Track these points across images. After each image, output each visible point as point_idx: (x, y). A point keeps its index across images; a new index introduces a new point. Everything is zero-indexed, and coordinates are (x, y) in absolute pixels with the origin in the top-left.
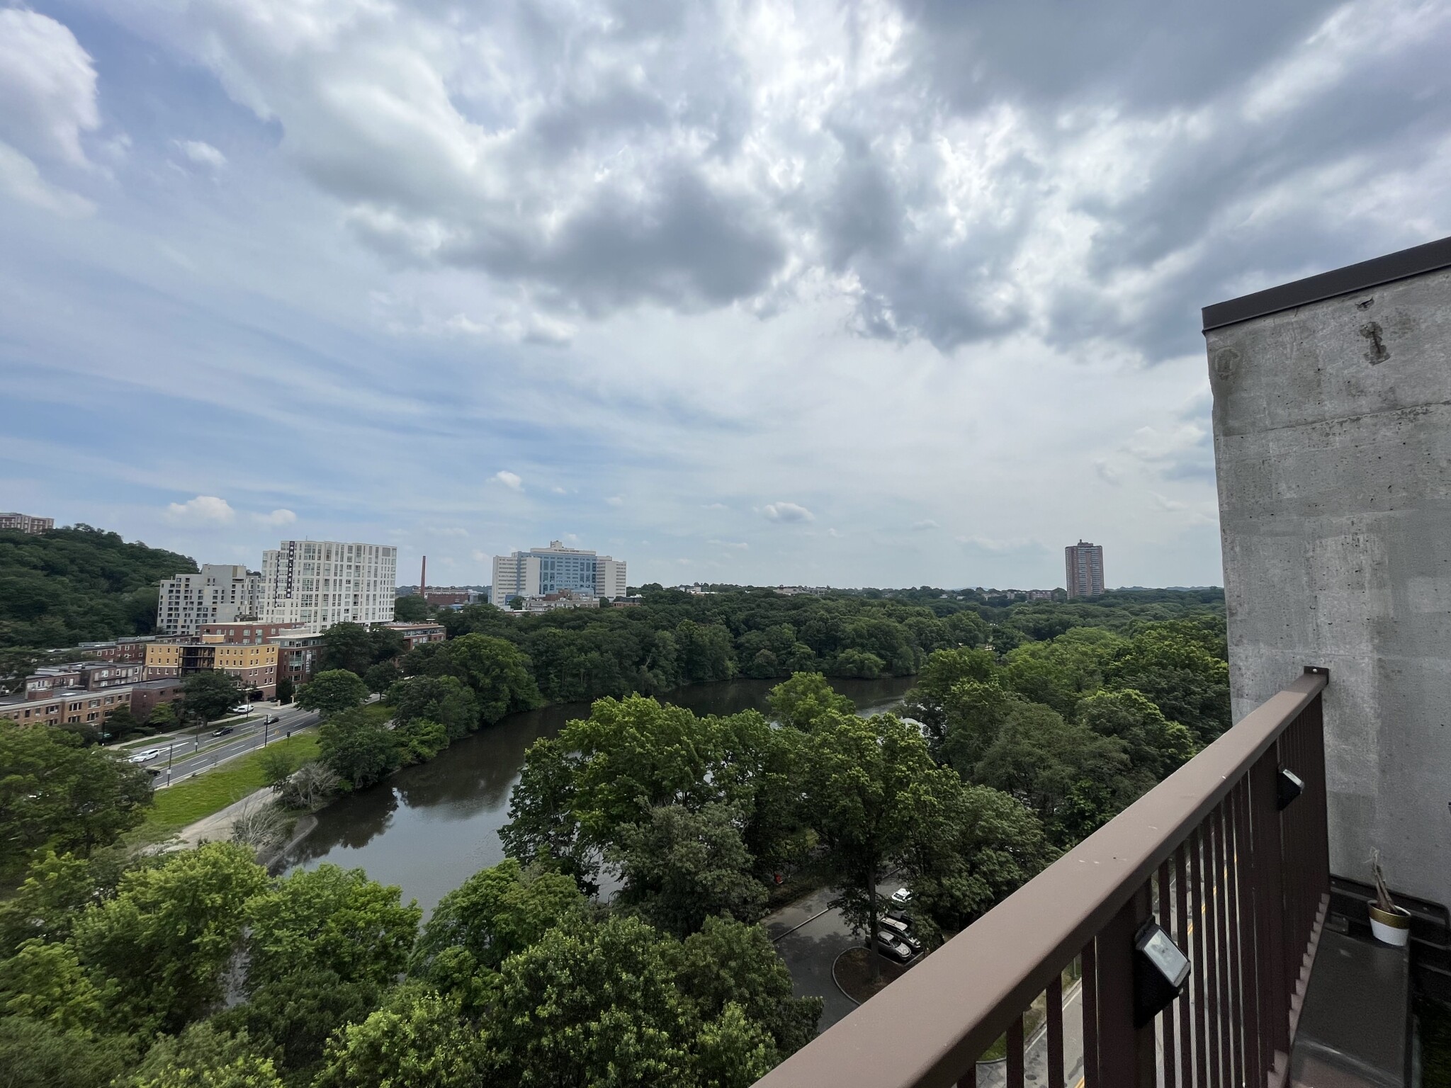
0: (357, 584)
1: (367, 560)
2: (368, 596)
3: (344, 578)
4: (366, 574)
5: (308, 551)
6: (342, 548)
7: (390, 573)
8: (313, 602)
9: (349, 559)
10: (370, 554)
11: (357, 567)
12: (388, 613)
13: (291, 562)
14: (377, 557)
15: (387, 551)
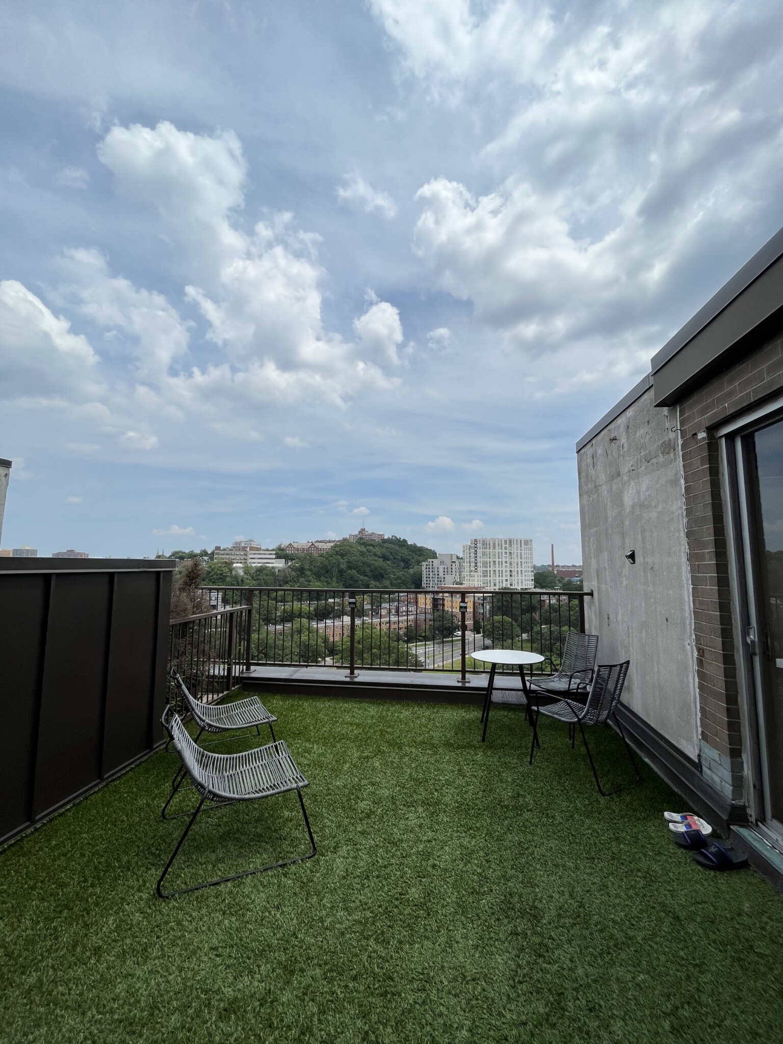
0: (511, 564)
1: (515, 549)
2: (518, 571)
3: (504, 560)
4: (516, 557)
5: (483, 544)
6: (501, 542)
7: (530, 556)
8: (488, 575)
9: (506, 548)
10: (517, 544)
11: (510, 553)
12: (531, 582)
13: (476, 551)
14: (521, 546)
15: (526, 542)
